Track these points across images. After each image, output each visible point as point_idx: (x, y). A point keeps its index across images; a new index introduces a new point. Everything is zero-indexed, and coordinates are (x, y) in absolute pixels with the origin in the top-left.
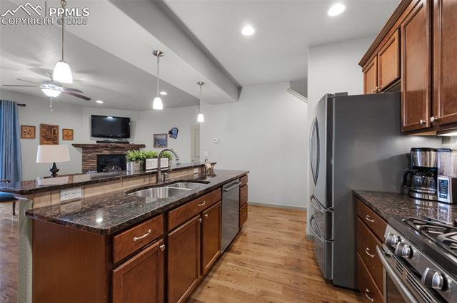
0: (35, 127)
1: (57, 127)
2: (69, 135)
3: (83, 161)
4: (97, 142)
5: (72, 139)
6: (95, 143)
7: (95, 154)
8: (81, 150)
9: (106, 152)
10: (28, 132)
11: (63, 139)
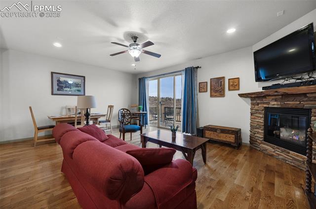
0: (207, 82)
1: (224, 78)
2: (235, 84)
3: (252, 114)
4: (264, 88)
5: (239, 89)
6: (261, 90)
7: (262, 106)
8: (249, 100)
9: (274, 104)
10: (203, 88)
11: (229, 90)
